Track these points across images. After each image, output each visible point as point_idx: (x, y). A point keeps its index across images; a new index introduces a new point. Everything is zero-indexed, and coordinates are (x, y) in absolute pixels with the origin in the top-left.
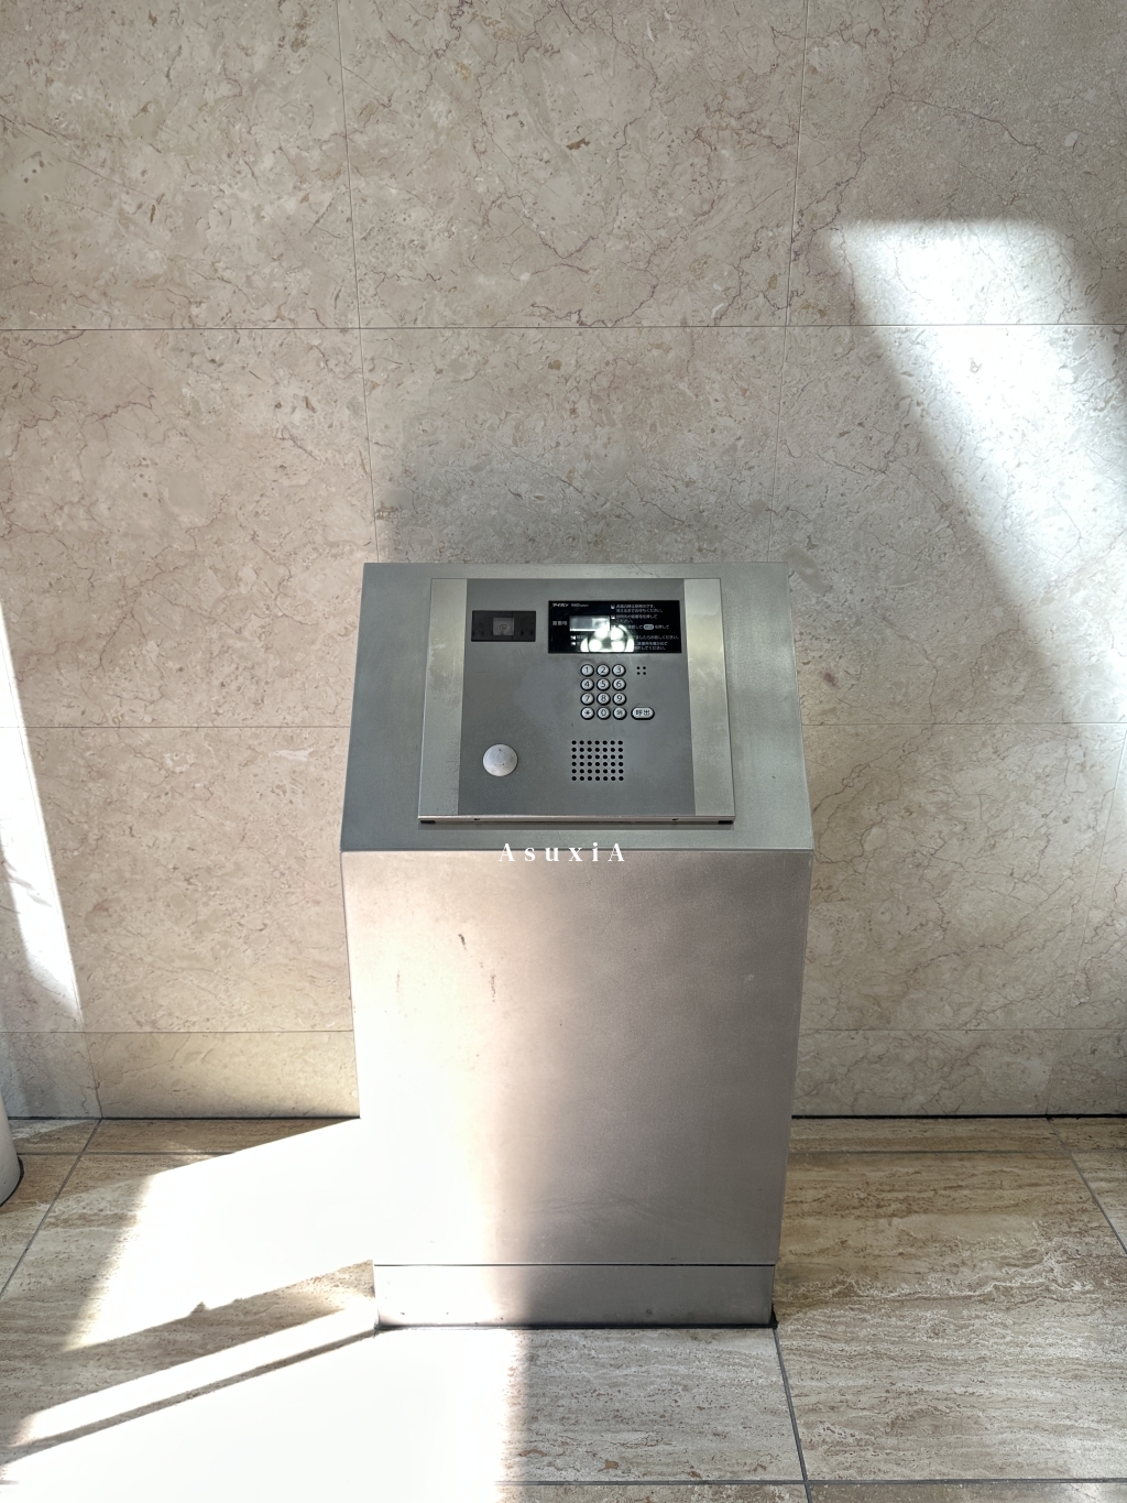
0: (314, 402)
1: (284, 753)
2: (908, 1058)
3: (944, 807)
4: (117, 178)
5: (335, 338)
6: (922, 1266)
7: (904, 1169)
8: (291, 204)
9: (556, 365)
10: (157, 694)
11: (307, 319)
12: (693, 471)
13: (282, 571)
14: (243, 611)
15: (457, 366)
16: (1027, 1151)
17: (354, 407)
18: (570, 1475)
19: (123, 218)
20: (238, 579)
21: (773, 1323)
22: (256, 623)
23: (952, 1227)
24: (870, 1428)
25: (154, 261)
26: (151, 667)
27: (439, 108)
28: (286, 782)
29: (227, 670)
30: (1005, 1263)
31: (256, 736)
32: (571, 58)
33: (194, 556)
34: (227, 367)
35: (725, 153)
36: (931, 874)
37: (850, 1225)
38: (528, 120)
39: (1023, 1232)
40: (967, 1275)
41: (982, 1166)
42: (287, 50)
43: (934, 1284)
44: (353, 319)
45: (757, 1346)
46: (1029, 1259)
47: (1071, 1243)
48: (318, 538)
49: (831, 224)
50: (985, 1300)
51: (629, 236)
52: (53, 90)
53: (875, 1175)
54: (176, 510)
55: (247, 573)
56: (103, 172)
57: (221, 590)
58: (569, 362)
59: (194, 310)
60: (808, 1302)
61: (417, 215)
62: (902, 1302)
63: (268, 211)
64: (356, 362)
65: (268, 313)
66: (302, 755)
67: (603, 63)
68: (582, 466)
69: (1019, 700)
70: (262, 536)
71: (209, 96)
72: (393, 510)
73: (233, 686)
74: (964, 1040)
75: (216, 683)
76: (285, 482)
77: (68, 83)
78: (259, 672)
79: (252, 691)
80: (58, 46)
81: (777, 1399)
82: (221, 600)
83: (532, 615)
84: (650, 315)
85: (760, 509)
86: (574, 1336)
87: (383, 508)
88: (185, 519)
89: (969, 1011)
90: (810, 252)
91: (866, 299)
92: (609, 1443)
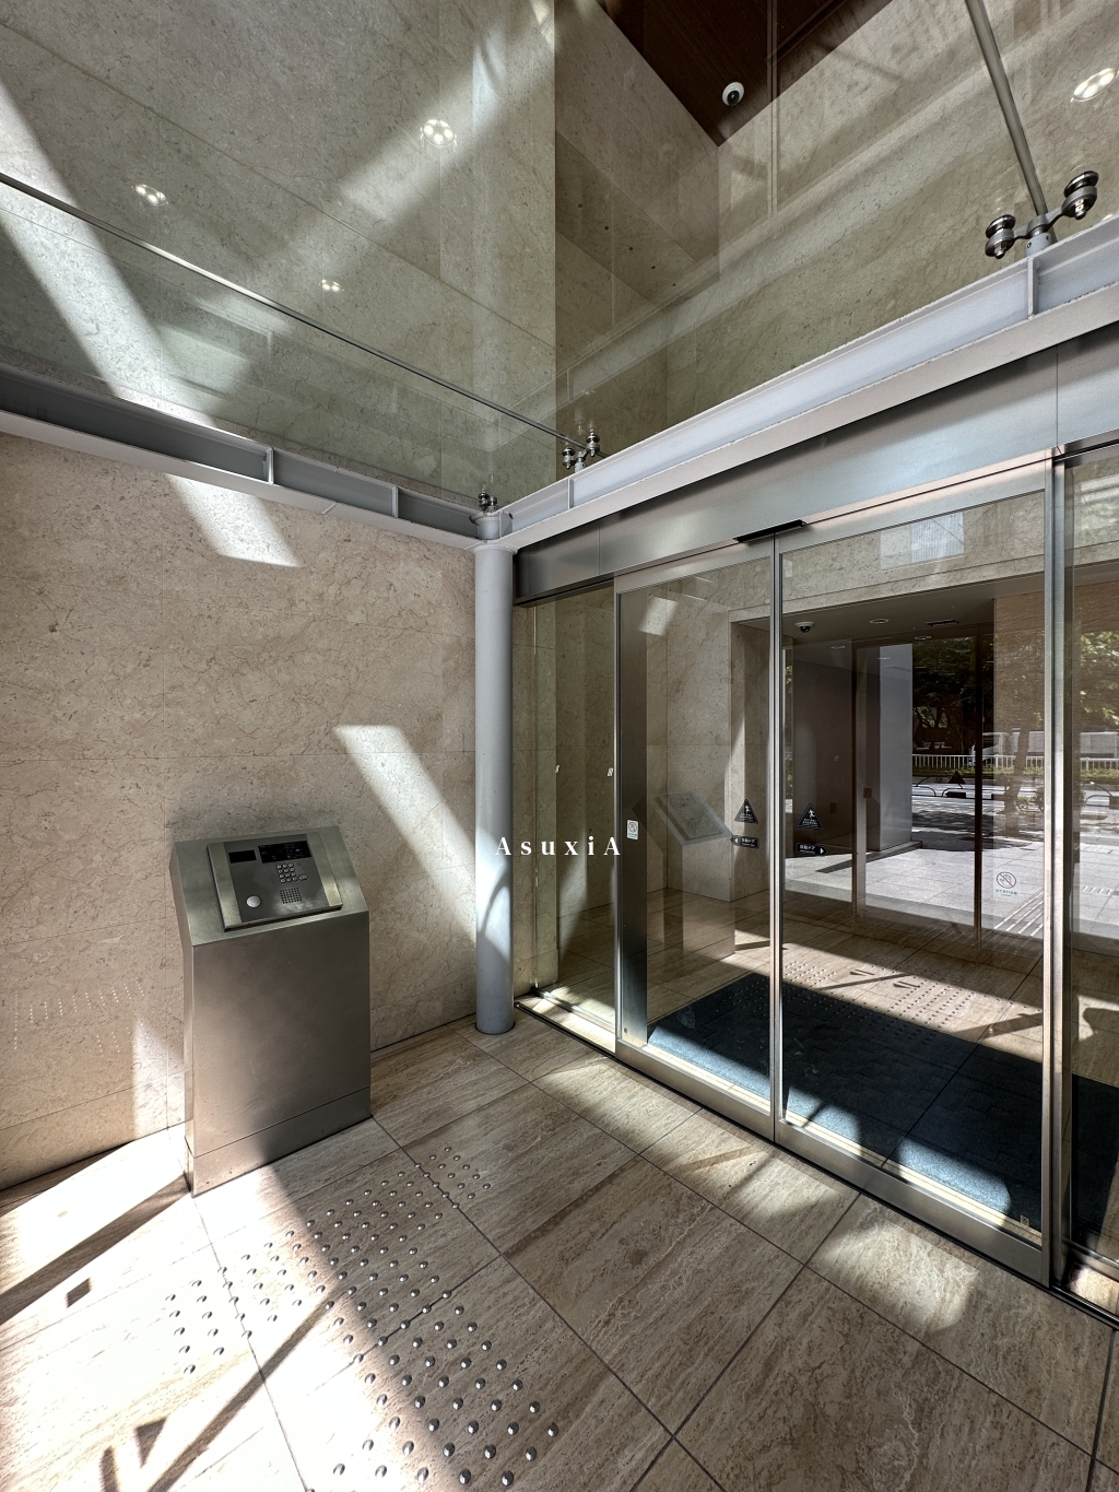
0: (140, 785)
1: (106, 941)
2: (393, 1016)
3: (393, 909)
4: (54, 704)
5: (154, 762)
6: (418, 1079)
7: (401, 1057)
8: (137, 716)
9: (245, 768)
10: (35, 922)
11: (142, 754)
12: (297, 801)
13: (116, 855)
14: (93, 875)
15: (205, 770)
16: (441, 1036)
17: (159, 786)
18: (312, 1190)
19: (55, 719)
20: (92, 861)
21: (372, 1116)
22: (99, 879)
23: (424, 1065)
24: (417, 1125)
25: (68, 734)
26: (34, 909)
27: (202, 688)
28: (106, 956)
29: (79, 904)
30: (444, 1067)
31: (91, 935)
32: (250, 677)
33: (68, 853)
34: (100, 773)
35: (302, 705)
36: (392, 936)
37: (388, 1080)
38: (235, 693)
39: (448, 1057)
40: (433, 1075)
41: (428, 1046)
42: (141, 666)
43: (424, 1082)
44: (162, 755)
45: (370, 1124)
46: (451, 1063)
47: (463, 1054)
48: (137, 838)
49: (337, 724)
50: (441, 1079)
51: (271, 728)
52: (28, 672)
53: (390, 1063)
54: (62, 833)
55: (98, 858)
56: (48, 702)
57: (82, 867)
58: (250, 767)
59: (86, 752)
60: (381, 1106)
61: (191, 720)
62: (414, 1091)
63: (127, 718)
64: (162, 770)
65: (123, 753)
66: (116, 940)
67: (261, 679)
68: (255, 801)
69: (411, 867)
70: (107, 840)
71: (105, 679)
72: (174, 823)
73: (81, 912)
74: (412, 1001)
75: (72, 911)
76: (123, 817)
77: (36, 670)
78: (98, 903)
79: (92, 912)
80: (33, 658)
81: (382, 1133)
82: (80, 871)
83: (253, 852)
84: (279, 751)
85: (321, 812)
86: (293, 1156)
87: (169, 823)
88: (67, 837)
89: (412, 988)
90: (329, 733)
91: (349, 746)
92: (324, 1175)
